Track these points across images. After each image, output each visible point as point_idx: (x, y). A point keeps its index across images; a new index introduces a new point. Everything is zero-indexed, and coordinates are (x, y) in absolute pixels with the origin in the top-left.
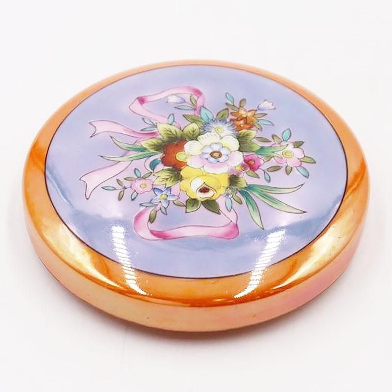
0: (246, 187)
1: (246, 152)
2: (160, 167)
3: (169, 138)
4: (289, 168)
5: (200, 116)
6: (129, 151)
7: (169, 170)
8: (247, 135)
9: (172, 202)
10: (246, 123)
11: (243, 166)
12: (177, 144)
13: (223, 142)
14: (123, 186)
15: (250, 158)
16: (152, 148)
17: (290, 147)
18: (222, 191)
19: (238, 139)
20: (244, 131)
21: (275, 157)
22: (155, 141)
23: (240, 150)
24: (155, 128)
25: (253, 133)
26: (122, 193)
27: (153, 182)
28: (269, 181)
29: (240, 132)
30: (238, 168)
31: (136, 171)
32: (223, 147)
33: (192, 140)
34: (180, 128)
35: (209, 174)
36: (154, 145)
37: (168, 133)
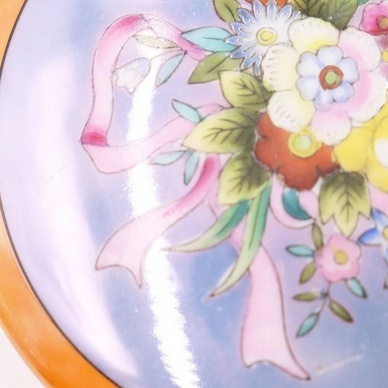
1: (351, 16)
2: (308, 199)
3: (237, 141)
5: (208, 53)
6: (230, 236)
7: (325, 187)
12: (264, 137)
13: (301, 48)
14: (318, 295)
15: (373, 20)
16: (249, 188)
19: (308, 15)
22: (231, 175)
23: (341, 27)
24: (196, 155)
26: (335, 306)
27: (342, 234)
31: (293, 250)
32: (316, 55)
33: (266, 102)
34: (223, 108)
35: (377, 119)
36: (242, 179)
37: (222, 135)
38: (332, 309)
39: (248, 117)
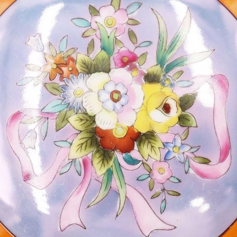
0: (161, 67)
1: (109, 65)
2: (135, 154)
3: (91, 145)
4: (130, 22)
5: (57, 114)
6: (111, 187)
7: (139, 145)
8: (85, 64)
9: (183, 141)
10: (66, 65)
11: (131, 69)
12: (101, 137)
13: (96, 89)
14: (161, 191)
15: (120, 61)
16: (108, 163)
17: (100, 19)
18: (167, 90)
19: (91, 74)
20: (78, 67)
21: (116, 35)
22: (97, 161)
23: (108, 71)
24: (77, 160)
25: (81, 57)
26: (170, 192)
27: (157, 161)
28: (151, 43)
29: (80, 71)
30: (135, 73)
31: (140, 179)
32: (104, 89)
33: (94, 121)
34: (78, 134)
35: (145, 104)
36: (103, 160)
37: (84, 146)
38: (169, 194)
39: (90, 132)
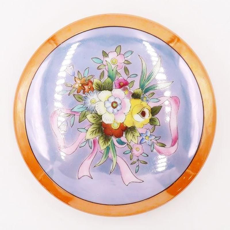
0: (142, 89)
1: (112, 86)
2: (123, 139)
3: (99, 132)
4: (126, 62)
5: (80, 113)
6: (108, 157)
7: (126, 134)
8: (98, 85)
9: (151, 133)
10: (87, 85)
11: (124, 90)
12: (105, 128)
14: (136, 161)
15: (118, 85)
16: (107, 143)
17: (108, 59)
18: (144, 104)
19: (101, 91)
20: (94, 86)
21: (117, 69)
22: (101, 141)
23: (111, 90)
24: (90, 140)
25: (96, 81)
26: (142, 162)
27: (136, 143)
28: (137, 75)
29: (95, 89)
30: (126, 92)
31: (125, 153)
32: (108, 100)
33: (101, 119)
34: (91, 125)
35: (131, 110)
36: (105, 141)
37: (94, 132)
38: (141, 163)
39: (99, 125)
